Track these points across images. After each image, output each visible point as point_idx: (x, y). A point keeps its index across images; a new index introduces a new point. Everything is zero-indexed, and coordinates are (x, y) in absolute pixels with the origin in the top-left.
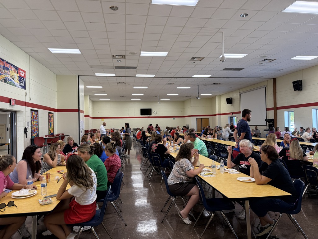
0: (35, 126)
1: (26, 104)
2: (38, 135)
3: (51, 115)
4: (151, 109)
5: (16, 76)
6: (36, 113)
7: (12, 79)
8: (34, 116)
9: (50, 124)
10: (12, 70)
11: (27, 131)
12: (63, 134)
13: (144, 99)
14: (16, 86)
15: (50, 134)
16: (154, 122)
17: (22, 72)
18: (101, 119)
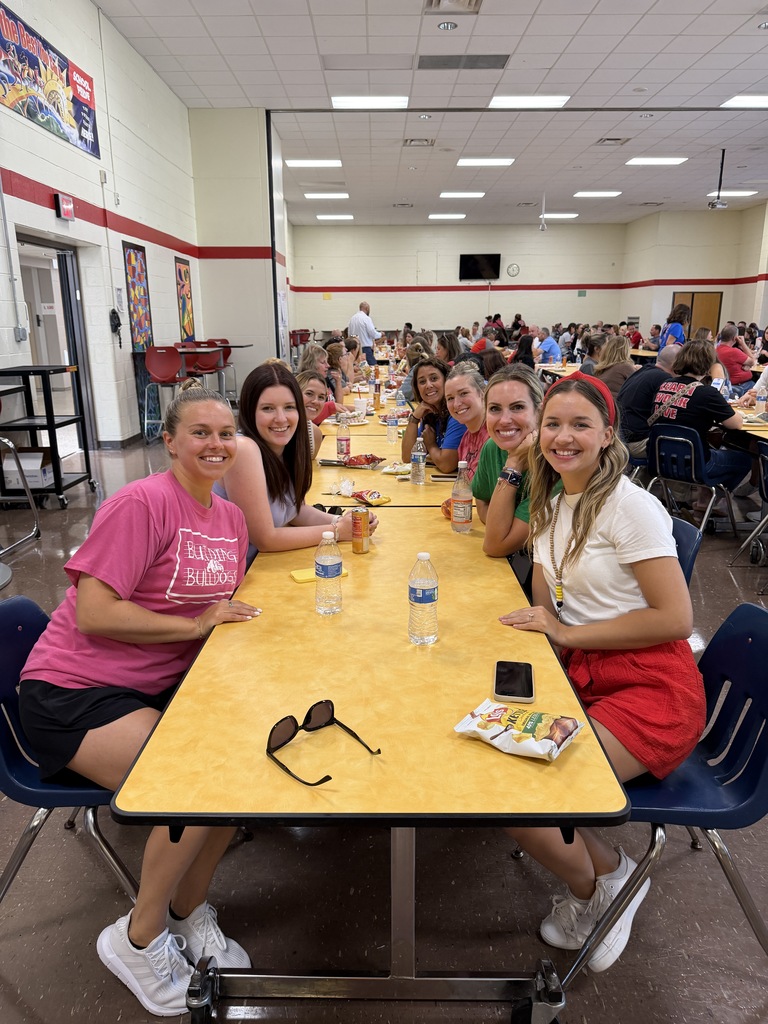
0: (140, 307)
1: (104, 218)
2: (150, 340)
3: (183, 268)
4: (499, 256)
5: (65, 94)
6: (140, 255)
7: (50, 107)
8: (134, 268)
9: (183, 301)
10: (49, 67)
11: (119, 325)
12: (225, 341)
13: (478, 217)
14: (67, 140)
15: (186, 340)
16: (507, 306)
17: (80, 80)
18: (321, 294)
